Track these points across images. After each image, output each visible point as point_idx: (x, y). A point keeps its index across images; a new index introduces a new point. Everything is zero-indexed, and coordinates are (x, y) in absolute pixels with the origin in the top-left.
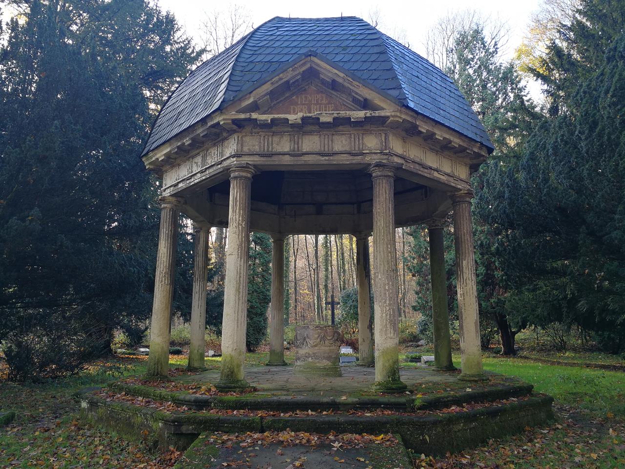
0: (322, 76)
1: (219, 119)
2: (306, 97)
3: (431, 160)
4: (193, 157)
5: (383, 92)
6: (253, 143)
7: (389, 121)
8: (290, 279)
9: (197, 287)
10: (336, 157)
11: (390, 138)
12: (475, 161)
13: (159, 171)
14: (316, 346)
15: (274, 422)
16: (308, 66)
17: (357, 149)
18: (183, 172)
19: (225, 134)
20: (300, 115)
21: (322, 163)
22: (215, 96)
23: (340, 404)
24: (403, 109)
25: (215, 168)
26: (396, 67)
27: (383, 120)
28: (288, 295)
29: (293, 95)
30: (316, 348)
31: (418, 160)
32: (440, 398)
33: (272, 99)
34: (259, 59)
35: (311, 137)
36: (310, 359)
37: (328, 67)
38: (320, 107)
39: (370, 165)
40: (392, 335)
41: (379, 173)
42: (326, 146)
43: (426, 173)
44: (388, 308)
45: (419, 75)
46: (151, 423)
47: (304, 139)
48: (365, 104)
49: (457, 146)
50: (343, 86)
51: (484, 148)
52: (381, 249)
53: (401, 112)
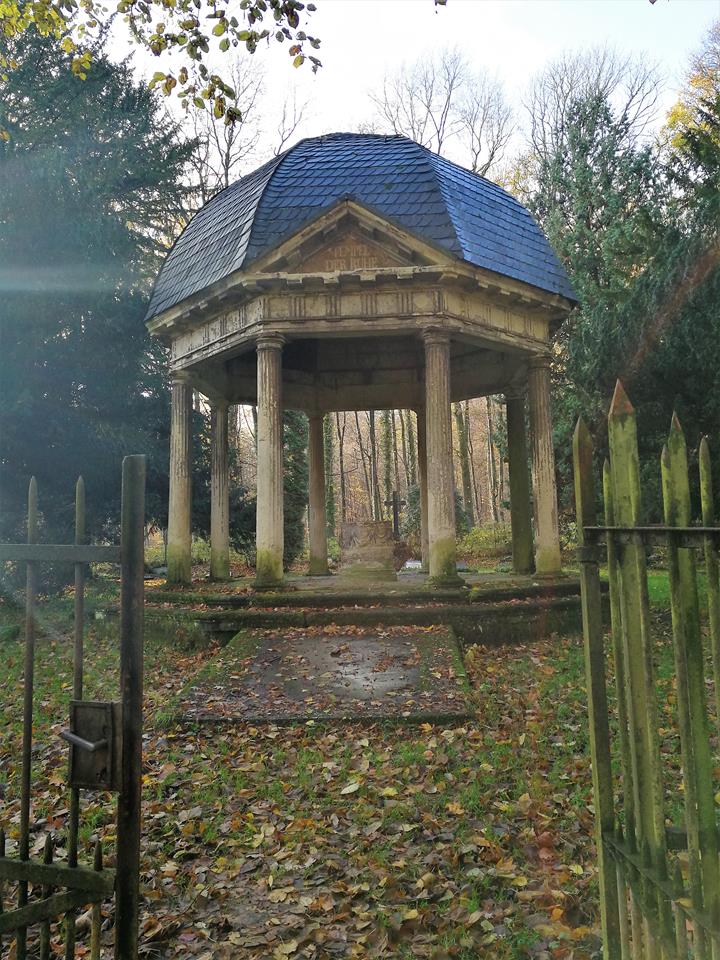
0: (362, 225)
1: (243, 280)
2: (343, 249)
3: (498, 320)
4: (209, 322)
5: (434, 243)
6: (282, 307)
7: (442, 277)
8: (335, 472)
9: (217, 481)
10: (381, 322)
11: (445, 297)
12: (556, 317)
13: (167, 338)
14: (364, 545)
15: (317, 616)
16: (345, 212)
17: (405, 311)
18: (197, 340)
19: (248, 297)
20: (337, 273)
21: (365, 328)
22: (235, 250)
23: (388, 597)
24: (458, 263)
25: (237, 337)
26: (451, 208)
27: (434, 277)
28: (332, 494)
29: (328, 247)
30: (365, 548)
31: (479, 321)
32: (497, 591)
33: (303, 254)
34: (287, 202)
35: (352, 298)
36: (359, 561)
37: (369, 214)
38: (360, 261)
39: (421, 329)
40: (447, 525)
41: (432, 340)
42: (369, 310)
43: (490, 336)
44: (442, 495)
45: (482, 214)
46: (185, 624)
47: (342, 302)
48: (414, 258)
49: (529, 301)
50: (387, 236)
51: (565, 301)
52: (435, 430)
53: (455, 266)
